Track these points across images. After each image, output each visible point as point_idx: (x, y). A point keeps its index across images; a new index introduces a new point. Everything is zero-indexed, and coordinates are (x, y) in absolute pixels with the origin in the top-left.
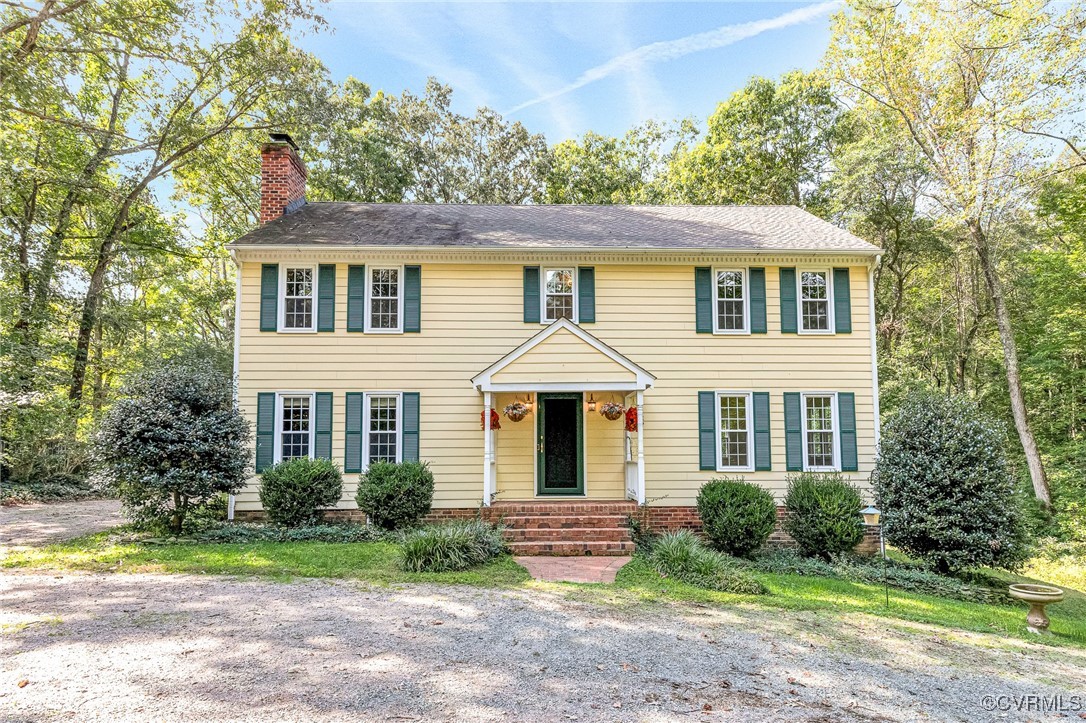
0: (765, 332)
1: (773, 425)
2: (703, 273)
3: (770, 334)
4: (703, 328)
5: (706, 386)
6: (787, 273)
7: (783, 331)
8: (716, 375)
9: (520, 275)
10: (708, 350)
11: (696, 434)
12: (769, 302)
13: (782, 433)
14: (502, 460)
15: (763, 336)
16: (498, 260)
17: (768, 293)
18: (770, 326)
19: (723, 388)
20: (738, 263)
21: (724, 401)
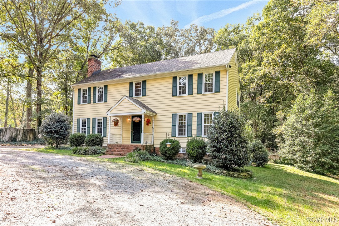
0: (192, 94)
1: (193, 123)
2: (175, 78)
3: (194, 95)
4: (174, 95)
5: (174, 112)
6: (200, 75)
7: (198, 94)
8: (177, 109)
9: (129, 85)
10: (175, 101)
11: (171, 126)
12: (194, 85)
13: (196, 125)
14: (123, 134)
15: (192, 96)
16: (123, 82)
17: (194, 82)
18: (194, 93)
19: (179, 112)
20: (185, 74)
21: (180, 116)
